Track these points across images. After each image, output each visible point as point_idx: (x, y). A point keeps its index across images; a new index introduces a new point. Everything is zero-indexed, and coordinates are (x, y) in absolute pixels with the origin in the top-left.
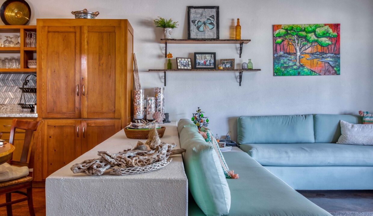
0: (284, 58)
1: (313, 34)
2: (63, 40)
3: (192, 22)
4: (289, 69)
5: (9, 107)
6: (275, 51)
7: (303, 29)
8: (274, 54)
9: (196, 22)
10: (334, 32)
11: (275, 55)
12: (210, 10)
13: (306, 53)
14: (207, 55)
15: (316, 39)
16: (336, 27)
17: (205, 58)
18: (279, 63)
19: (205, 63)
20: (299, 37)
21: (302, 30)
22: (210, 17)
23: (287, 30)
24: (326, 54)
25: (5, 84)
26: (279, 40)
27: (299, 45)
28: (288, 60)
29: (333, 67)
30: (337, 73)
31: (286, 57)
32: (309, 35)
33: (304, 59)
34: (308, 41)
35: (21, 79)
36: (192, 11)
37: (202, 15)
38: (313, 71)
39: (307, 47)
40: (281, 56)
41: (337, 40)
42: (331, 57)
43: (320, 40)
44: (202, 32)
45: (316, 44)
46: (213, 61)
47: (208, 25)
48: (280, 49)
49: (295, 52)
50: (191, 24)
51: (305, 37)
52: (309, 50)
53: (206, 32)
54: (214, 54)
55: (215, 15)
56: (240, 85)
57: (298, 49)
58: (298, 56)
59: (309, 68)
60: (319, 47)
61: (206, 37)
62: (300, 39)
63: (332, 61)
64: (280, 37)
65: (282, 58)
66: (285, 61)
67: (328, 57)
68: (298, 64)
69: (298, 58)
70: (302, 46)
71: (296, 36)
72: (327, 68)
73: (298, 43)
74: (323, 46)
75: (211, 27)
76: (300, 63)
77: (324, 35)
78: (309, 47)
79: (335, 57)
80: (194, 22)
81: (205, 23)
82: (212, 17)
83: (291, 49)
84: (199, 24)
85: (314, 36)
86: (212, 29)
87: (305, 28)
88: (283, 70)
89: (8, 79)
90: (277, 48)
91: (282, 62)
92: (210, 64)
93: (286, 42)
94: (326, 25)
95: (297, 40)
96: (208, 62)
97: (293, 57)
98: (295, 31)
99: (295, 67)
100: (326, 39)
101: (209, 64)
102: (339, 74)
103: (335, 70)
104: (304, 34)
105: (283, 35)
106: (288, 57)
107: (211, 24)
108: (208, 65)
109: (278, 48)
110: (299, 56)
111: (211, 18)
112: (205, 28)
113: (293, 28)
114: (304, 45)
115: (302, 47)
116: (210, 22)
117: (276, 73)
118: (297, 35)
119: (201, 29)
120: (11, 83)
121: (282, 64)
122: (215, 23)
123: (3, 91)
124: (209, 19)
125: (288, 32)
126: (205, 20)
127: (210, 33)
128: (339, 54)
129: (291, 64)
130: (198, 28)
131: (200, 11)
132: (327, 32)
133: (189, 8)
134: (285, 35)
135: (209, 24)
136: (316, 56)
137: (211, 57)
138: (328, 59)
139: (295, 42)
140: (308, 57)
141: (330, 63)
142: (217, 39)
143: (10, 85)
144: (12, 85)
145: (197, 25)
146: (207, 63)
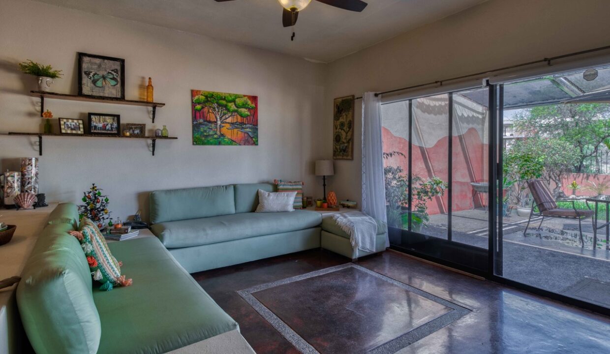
0: (204, 126)
1: (233, 103)
3: (85, 73)
4: (209, 139)
6: (194, 118)
7: (223, 97)
8: (193, 121)
9: (91, 75)
10: (252, 103)
11: (195, 123)
12: (111, 62)
13: (226, 123)
14: (107, 118)
15: (236, 108)
16: (254, 99)
17: (105, 121)
18: (198, 131)
19: (104, 127)
20: (219, 105)
21: (222, 99)
22: (112, 71)
23: (206, 97)
24: (245, 124)
26: (198, 107)
27: (219, 113)
28: (209, 128)
29: (252, 138)
30: (255, 143)
31: (206, 125)
32: (230, 104)
33: (225, 128)
34: (228, 110)
36: (86, 59)
37: (100, 66)
38: (233, 141)
39: (227, 117)
40: (200, 124)
41: (254, 111)
42: (250, 128)
43: (240, 110)
44: (100, 87)
45: (236, 113)
46: (115, 125)
47: (108, 79)
48: (200, 116)
49: (215, 120)
50: (84, 75)
51: (226, 106)
52: (229, 120)
53: (107, 89)
54: (118, 117)
55: (119, 68)
56: (153, 154)
57: (218, 117)
58: (219, 125)
59: (230, 137)
60: (239, 118)
61: (107, 95)
62: (220, 108)
63: (250, 132)
64: (199, 103)
65: (203, 126)
66: (205, 129)
67: (247, 128)
68: (218, 133)
69: (218, 127)
70: (222, 115)
71: (216, 104)
72: (246, 138)
73: (218, 112)
74: (243, 117)
75: (113, 83)
76: (220, 132)
77: (244, 106)
78: (229, 117)
79: (253, 128)
80: (87, 74)
81: (104, 78)
82: (116, 71)
83: (212, 117)
84: (96, 77)
85: (234, 105)
86: (114, 85)
87: (225, 97)
88: (203, 138)
90: (197, 114)
91: (202, 130)
92: (112, 128)
93: (206, 110)
94: (245, 96)
95: (217, 108)
96: (109, 125)
97: (213, 125)
98: (215, 99)
99: (215, 136)
100: (246, 110)
101: (110, 129)
102: (257, 145)
103: (254, 141)
104: (224, 102)
105: (202, 101)
106: (208, 125)
107: (114, 79)
108: (108, 130)
109: (198, 114)
110: (220, 126)
111: (113, 72)
112: (104, 83)
113: (213, 95)
114: (225, 114)
115: (223, 116)
116: (111, 77)
117: (196, 141)
118: (217, 103)
119: (99, 83)
121: (202, 133)
124: (111, 73)
125: (207, 99)
126: (105, 73)
127: (111, 91)
128: (257, 125)
129: (211, 133)
130: (94, 82)
131: (98, 61)
132: (246, 103)
133: (81, 55)
134: (205, 102)
135: (111, 79)
136: (236, 125)
137: (114, 119)
138: (248, 130)
139: (216, 110)
140: (228, 126)
141: (250, 133)
142: (122, 99)
145: (92, 78)
146: (107, 127)
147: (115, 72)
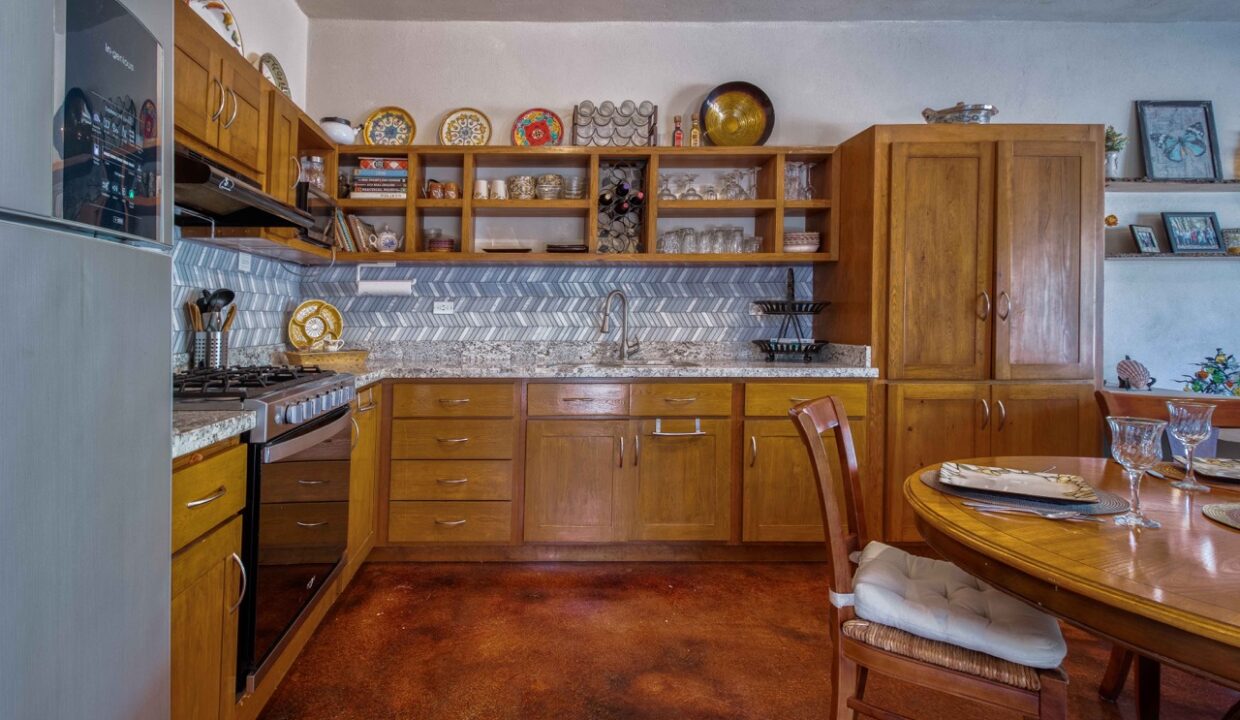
2: (947, 178)
3: (1152, 138)
5: (703, 348)
9: (1162, 139)
12: (1190, 110)
14: (1194, 219)
17: (1192, 226)
19: (1194, 240)
22: (1193, 126)
25: (693, 294)
35: (732, 280)
37: (1172, 121)
44: (1178, 162)
47: (1189, 145)
53: (1189, 163)
54: (1212, 216)
75: (1197, 150)
80: (1156, 138)
81: (1181, 141)
82: (1197, 126)
84: (1169, 143)
86: (1201, 155)
89: (700, 281)
92: (1208, 239)
96: (1202, 235)
101: (1205, 241)
107: (1197, 142)
108: (1202, 244)
111: (1194, 130)
112: (1183, 153)
116: (1193, 138)
119: (1176, 155)
120: (708, 289)
122: (1206, 142)
123: (689, 310)
124: (1191, 132)
126: (1181, 134)
127: (1199, 167)
130: (1168, 153)
131: (1168, 111)
133: (1140, 105)
135: (1193, 143)
137: (1206, 222)
142: (1215, 179)
143: (705, 295)
144: (711, 295)
145: (1164, 146)
146: (1200, 238)
147: (1198, 129)
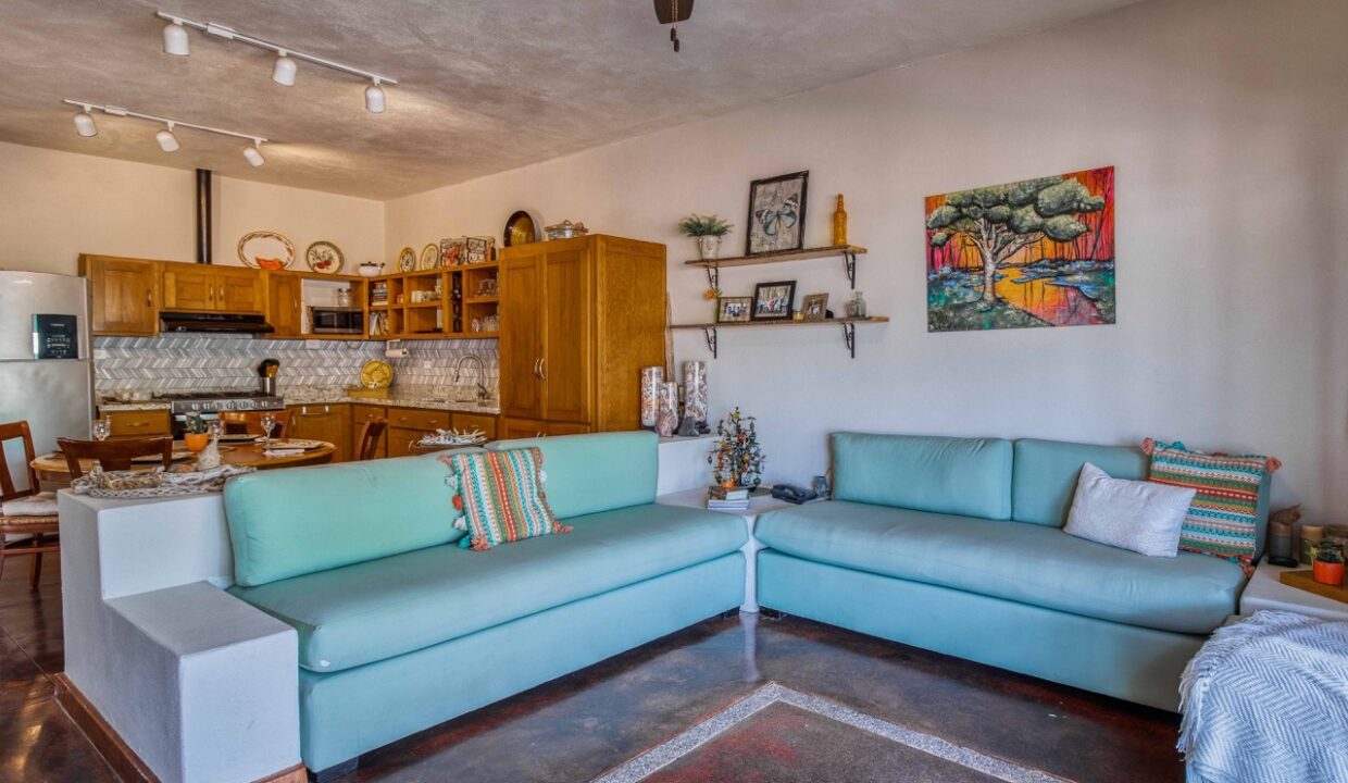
0: (952, 283)
1: (1030, 208)
3: (757, 214)
4: (965, 313)
6: (932, 265)
7: (1002, 197)
8: (928, 274)
9: (764, 214)
10: (1094, 193)
11: (932, 277)
12: (790, 182)
13: (1011, 266)
14: (778, 288)
15: (1039, 220)
16: (1102, 178)
17: (775, 295)
18: (939, 297)
19: (772, 308)
20: (990, 220)
21: (998, 203)
22: (790, 199)
23: (959, 206)
24: (1069, 262)
26: (940, 236)
27: (992, 243)
28: (964, 286)
29: (1093, 301)
30: (1107, 317)
31: (958, 280)
32: (1020, 212)
33: (1006, 281)
34: (1016, 230)
36: (759, 190)
37: (775, 196)
38: (1030, 315)
39: (1013, 248)
40: (944, 278)
41: (1103, 215)
42: (1085, 272)
43: (1050, 222)
44: (773, 235)
45: (1039, 235)
46: (787, 301)
47: (784, 217)
48: (943, 259)
49: (981, 264)
50: (755, 219)
51: (1008, 221)
52: (1019, 258)
53: (780, 235)
54: (793, 284)
56: (853, 356)
57: (988, 255)
58: (989, 274)
59: (1020, 305)
60: (1049, 245)
61: (780, 247)
62: (994, 226)
63: (1088, 283)
64: (941, 227)
65: (948, 283)
66: (955, 290)
67: (1075, 273)
68: (989, 296)
69: (988, 279)
70: (999, 245)
71: (982, 220)
72: (1072, 304)
73: (989, 239)
74: (1062, 241)
75: (789, 221)
76: (994, 293)
77: (1068, 207)
78: (1019, 248)
79: (1098, 270)
80: (759, 215)
81: (779, 216)
82: (795, 198)
83: (971, 257)
84: (769, 218)
85: (1033, 213)
86: (791, 226)
87: (1006, 195)
88: (951, 314)
90: (936, 257)
91: (948, 294)
92: (781, 307)
93: (957, 241)
94: (1067, 177)
95: (986, 229)
96: (779, 303)
97: (975, 278)
98: (979, 206)
99: (981, 306)
100: (1069, 218)
101: (779, 309)
102: (1113, 321)
103: (1099, 310)
104: (1004, 210)
105: (948, 221)
106: (961, 278)
107: (791, 214)
108: (777, 312)
109: (938, 255)
110: (993, 276)
111: (790, 202)
112: (778, 226)
113: (973, 198)
114: (1006, 243)
115: (1000, 249)
116: (788, 210)
117: (940, 321)
118: (985, 216)
119: (772, 229)
121: (948, 300)
122: (798, 214)
124: (787, 204)
125: (960, 211)
127: (786, 239)
128: (1111, 259)
129: (971, 297)
130: (766, 228)
131: (772, 187)
132: (1074, 198)
133: (754, 184)
134: (953, 221)
135: (788, 215)
136: (1040, 270)
137: (786, 291)
138: (1078, 278)
139: (982, 237)
140: (1015, 274)
141: (1084, 288)
142: (798, 249)
145: (764, 222)
146: (776, 307)
147: (794, 201)
